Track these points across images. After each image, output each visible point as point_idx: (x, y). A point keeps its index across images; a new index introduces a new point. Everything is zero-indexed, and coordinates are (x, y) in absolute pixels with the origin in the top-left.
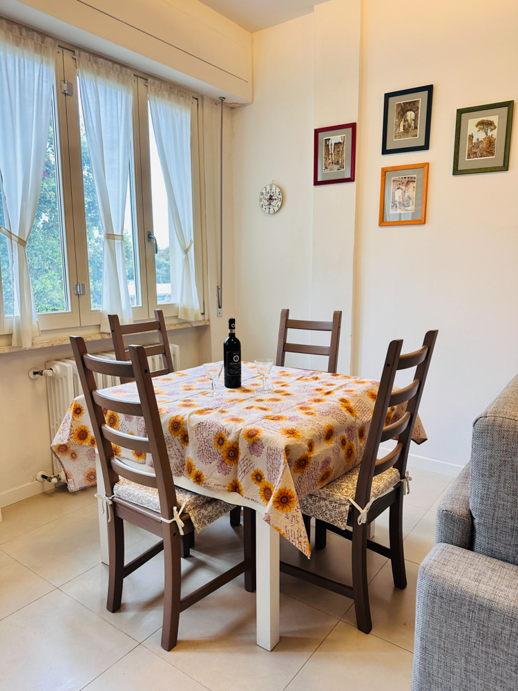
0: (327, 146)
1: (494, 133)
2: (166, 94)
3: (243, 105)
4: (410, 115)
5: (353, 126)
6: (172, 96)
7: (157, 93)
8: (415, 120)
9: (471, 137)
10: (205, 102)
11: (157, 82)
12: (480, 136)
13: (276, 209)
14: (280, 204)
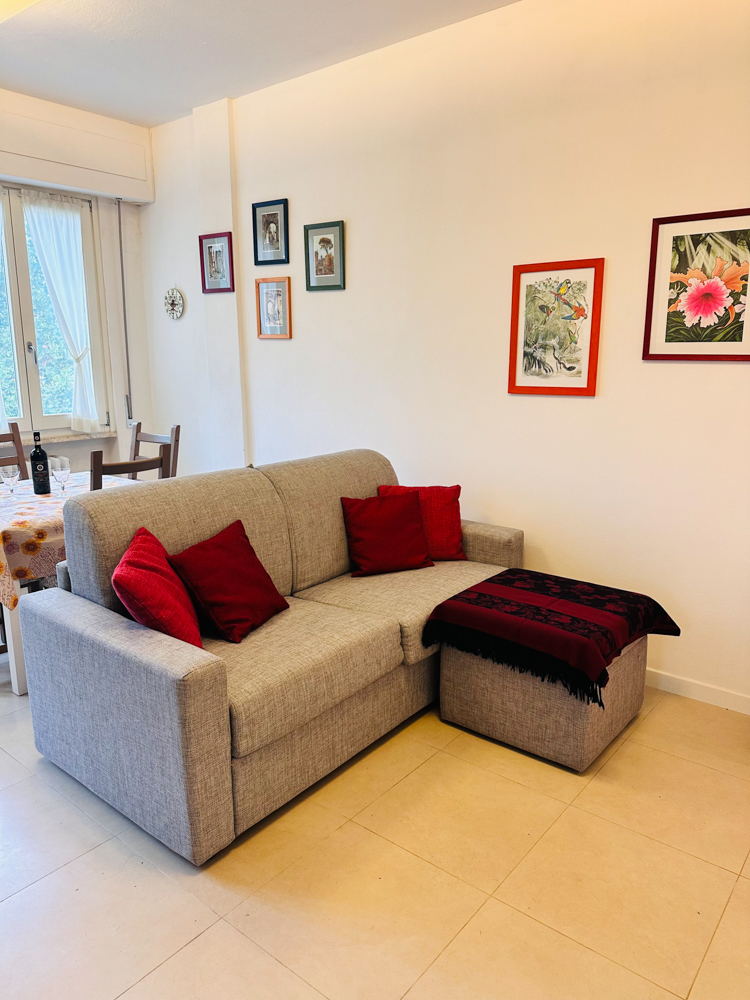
0: (210, 253)
1: (332, 251)
2: (45, 202)
3: (146, 204)
4: (273, 226)
5: (229, 235)
6: (54, 202)
7: (33, 202)
8: (277, 232)
9: (317, 253)
10: (100, 203)
11: (32, 192)
12: (323, 253)
13: (179, 315)
14: (181, 309)
